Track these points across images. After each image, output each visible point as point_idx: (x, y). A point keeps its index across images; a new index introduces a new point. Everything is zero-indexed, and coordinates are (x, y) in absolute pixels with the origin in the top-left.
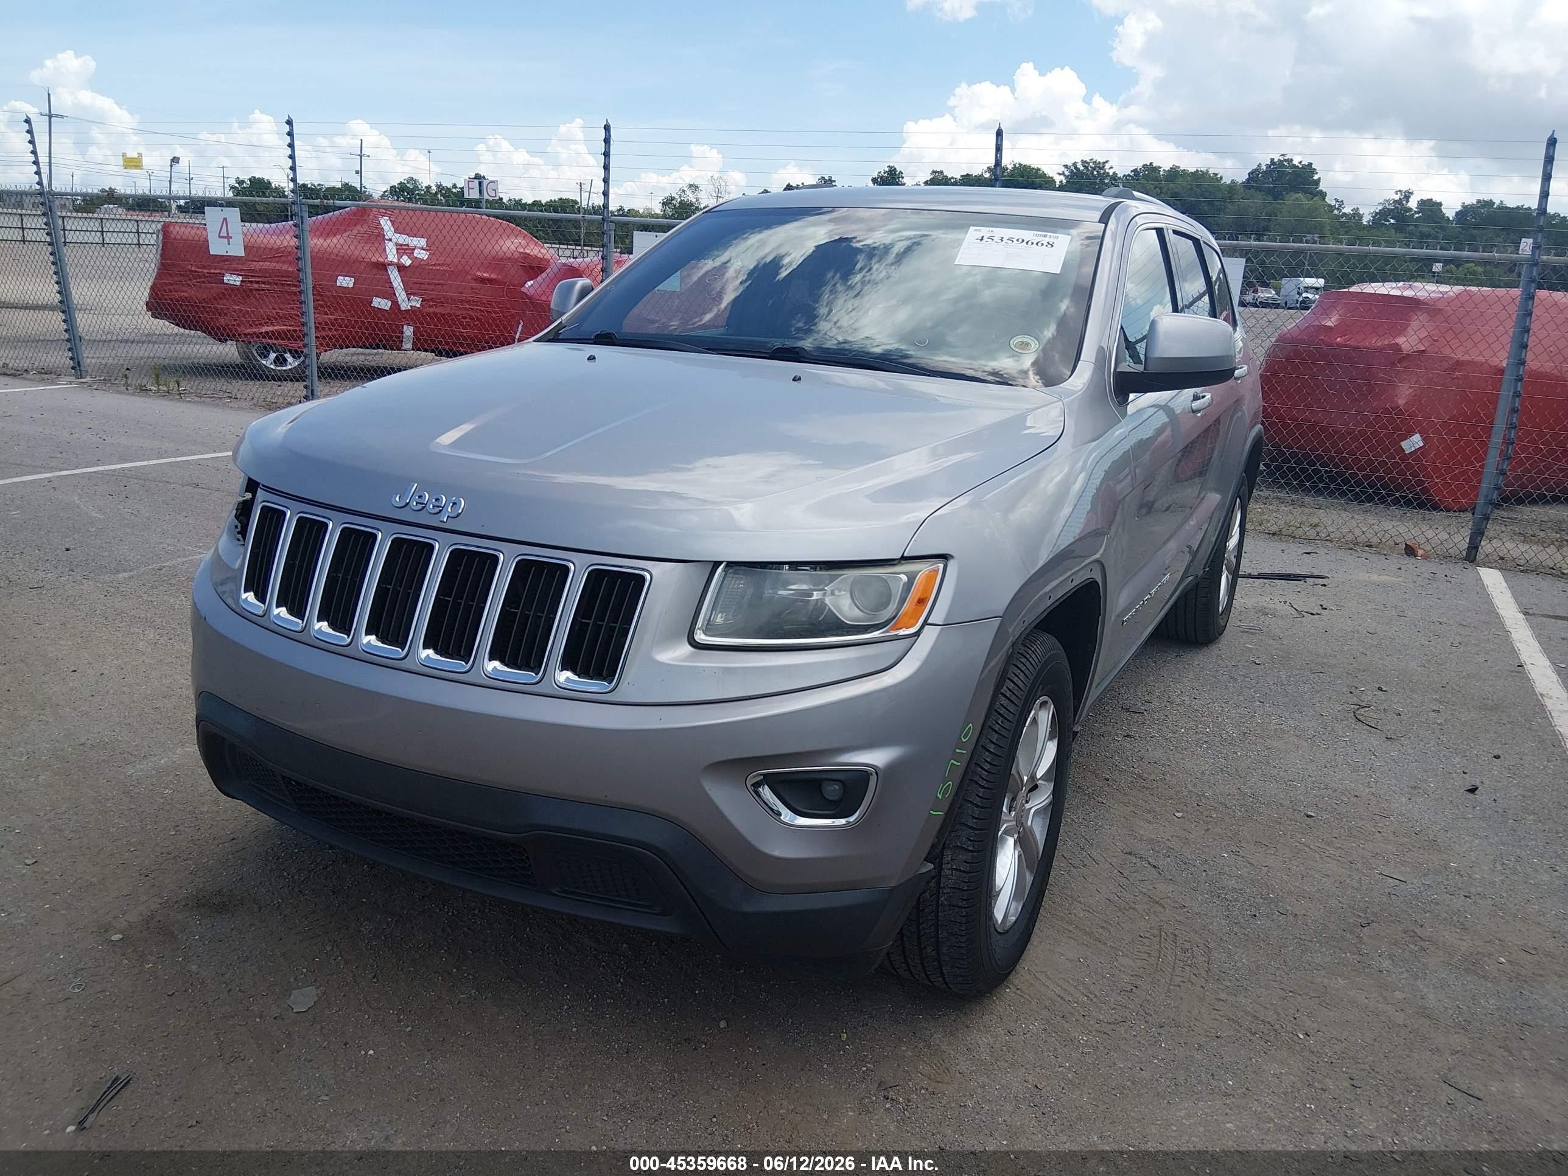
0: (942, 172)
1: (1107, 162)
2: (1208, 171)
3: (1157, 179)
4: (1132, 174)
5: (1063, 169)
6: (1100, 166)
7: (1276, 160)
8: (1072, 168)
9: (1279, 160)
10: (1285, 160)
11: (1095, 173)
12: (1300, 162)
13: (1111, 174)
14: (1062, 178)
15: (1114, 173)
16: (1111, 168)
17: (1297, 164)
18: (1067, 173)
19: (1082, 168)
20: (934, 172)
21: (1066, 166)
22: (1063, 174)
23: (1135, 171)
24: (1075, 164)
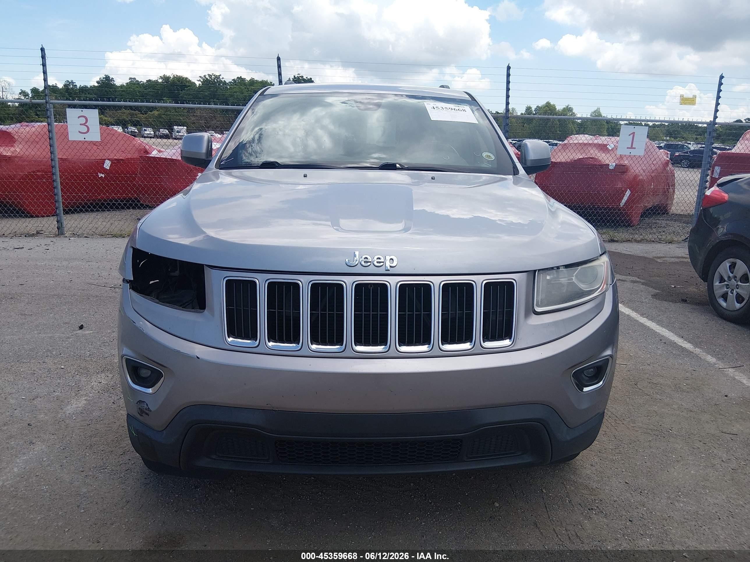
0: (135, 79)
1: (220, 75)
2: (267, 81)
3: (245, 84)
4: (233, 81)
5: (200, 78)
6: (218, 77)
7: (296, 76)
8: (204, 78)
9: (298, 76)
10: (300, 77)
11: (216, 80)
12: (307, 78)
13: (223, 81)
14: (200, 83)
15: (224, 81)
16: (223, 78)
17: (305, 78)
18: (202, 80)
19: (209, 78)
20: (130, 79)
21: (201, 77)
22: (200, 81)
23: (234, 80)
24: (205, 76)
